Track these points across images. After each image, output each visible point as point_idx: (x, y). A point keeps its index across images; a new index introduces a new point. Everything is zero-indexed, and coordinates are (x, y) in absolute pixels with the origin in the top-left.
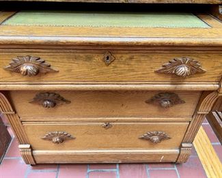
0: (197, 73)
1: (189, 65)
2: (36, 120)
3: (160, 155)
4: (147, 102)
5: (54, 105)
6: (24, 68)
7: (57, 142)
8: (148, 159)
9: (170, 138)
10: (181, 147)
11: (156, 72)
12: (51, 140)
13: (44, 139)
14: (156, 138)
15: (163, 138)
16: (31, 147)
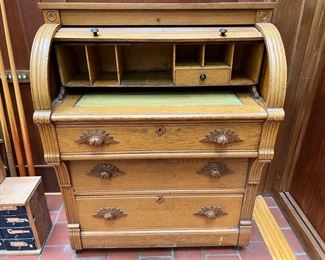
0: (236, 141)
1: (227, 134)
2: (90, 193)
3: (218, 236)
4: (197, 172)
5: (111, 176)
6: (92, 140)
7: (109, 219)
8: (206, 241)
9: (226, 214)
10: (240, 225)
11: (202, 141)
12: (102, 217)
13: (95, 216)
14: (211, 214)
15: (219, 213)
16: (80, 227)
